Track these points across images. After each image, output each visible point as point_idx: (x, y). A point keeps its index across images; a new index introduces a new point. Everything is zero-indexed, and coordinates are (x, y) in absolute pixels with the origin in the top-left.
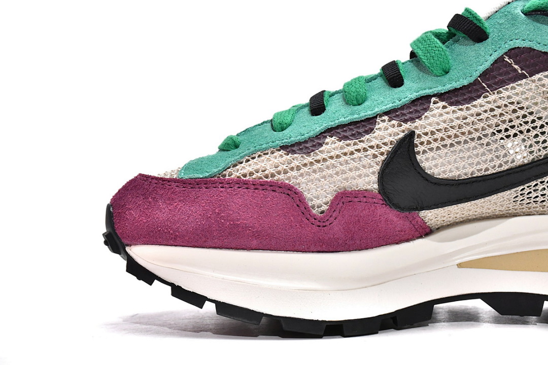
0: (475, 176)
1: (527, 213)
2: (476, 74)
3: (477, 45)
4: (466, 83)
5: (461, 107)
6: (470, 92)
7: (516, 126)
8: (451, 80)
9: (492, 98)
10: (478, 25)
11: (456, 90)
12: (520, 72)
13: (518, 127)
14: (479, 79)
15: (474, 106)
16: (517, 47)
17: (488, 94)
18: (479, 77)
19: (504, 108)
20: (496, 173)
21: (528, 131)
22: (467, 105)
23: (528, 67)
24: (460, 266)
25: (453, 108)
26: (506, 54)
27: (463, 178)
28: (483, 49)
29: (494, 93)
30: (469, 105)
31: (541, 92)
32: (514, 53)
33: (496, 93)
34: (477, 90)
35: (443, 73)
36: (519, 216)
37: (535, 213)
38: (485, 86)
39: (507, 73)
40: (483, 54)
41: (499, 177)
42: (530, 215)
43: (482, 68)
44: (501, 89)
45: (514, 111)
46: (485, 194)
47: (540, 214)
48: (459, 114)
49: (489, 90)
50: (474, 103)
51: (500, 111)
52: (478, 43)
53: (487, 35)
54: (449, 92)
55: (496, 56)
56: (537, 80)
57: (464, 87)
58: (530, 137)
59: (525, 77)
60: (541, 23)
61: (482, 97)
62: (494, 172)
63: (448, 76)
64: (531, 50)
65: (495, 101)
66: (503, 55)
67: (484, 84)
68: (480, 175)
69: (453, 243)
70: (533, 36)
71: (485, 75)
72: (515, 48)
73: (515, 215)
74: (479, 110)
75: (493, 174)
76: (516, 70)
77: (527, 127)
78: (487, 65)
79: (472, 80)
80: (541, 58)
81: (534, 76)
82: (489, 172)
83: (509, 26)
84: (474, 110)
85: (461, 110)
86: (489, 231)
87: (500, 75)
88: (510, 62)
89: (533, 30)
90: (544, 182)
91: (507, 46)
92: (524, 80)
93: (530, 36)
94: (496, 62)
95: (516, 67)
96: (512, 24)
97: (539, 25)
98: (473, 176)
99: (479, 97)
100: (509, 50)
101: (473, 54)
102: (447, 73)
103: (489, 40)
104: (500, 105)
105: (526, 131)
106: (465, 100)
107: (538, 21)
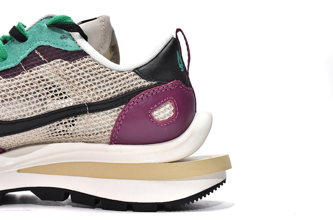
0: (18, 119)
1: (59, 141)
2: (19, 61)
3: (21, 44)
4: (13, 65)
5: (8, 79)
6: (15, 71)
7: (40, 91)
8: (6, 64)
9: (26, 74)
10: (21, 32)
11: (8, 69)
12: (43, 59)
13: (41, 91)
14: (21, 63)
15: (16, 79)
16: (42, 45)
17: (24, 72)
18: (21, 62)
19: (33, 80)
20: (30, 118)
21: (48, 93)
22: (12, 78)
23: (47, 57)
24: (19, 171)
25: (4, 80)
26: (36, 49)
27: (11, 120)
28: (24, 46)
29: (28, 72)
30: (13, 78)
31: (55, 71)
32: (41, 48)
33: (29, 72)
34: (19, 70)
35: (2, 60)
36: (55, 143)
37: (63, 141)
38: (23, 67)
39: (36, 60)
40: (24, 49)
41: (31, 120)
42: (60, 142)
43: (22, 57)
44: (32, 69)
45: (39, 82)
46: (25, 129)
47: (66, 142)
48: (7, 83)
49: (25, 70)
50: (16, 77)
51: (31, 82)
52: (22, 42)
53: (26, 38)
54: (4, 70)
55: (30, 50)
56: (52, 64)
57: (12, 68)
58: (49, 97)
59: (46, 62)
60: (56, 32)
61: (21, 74)
62: (29, 117)
63: (5, 62)
64: (50, 47)
65: (28, 76)
66: (34, 50)
67: (22, 66)
68: (20, 119)
69: (17, 158)
70: (50, 39)
71: (24, 61)
72: (41, 46)
73: (53, 142)
74: (19, 81)
75: (28, 118)
76: (41, 59)
77: (47, 91)
78: (25, 55)
79: (17, 64)
80: (55, 52)
81: (51, 62)
82: (26, 117)
83: (38, 33)
84: (16, 81)
85: (9, 81)
86: (38, 151)
87: (32, 61)
88: (38, 54)
89: (50, 35)
90: (62, 123)
91: (36, 45)
92: (45, 64)
93: (49, 39)
94: (30, 53)
95: (41, 56)
96: (40, 32)
97: (54, 32)
98: (17, 119)
99: (19, 74)
100: (38, 47)
101: (19, 49)
102: (5, 59)
103: (28, 41)
104: (31, 78)
105: (46, 94)
106: (11, 75)
107: (54, 30)
